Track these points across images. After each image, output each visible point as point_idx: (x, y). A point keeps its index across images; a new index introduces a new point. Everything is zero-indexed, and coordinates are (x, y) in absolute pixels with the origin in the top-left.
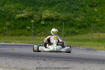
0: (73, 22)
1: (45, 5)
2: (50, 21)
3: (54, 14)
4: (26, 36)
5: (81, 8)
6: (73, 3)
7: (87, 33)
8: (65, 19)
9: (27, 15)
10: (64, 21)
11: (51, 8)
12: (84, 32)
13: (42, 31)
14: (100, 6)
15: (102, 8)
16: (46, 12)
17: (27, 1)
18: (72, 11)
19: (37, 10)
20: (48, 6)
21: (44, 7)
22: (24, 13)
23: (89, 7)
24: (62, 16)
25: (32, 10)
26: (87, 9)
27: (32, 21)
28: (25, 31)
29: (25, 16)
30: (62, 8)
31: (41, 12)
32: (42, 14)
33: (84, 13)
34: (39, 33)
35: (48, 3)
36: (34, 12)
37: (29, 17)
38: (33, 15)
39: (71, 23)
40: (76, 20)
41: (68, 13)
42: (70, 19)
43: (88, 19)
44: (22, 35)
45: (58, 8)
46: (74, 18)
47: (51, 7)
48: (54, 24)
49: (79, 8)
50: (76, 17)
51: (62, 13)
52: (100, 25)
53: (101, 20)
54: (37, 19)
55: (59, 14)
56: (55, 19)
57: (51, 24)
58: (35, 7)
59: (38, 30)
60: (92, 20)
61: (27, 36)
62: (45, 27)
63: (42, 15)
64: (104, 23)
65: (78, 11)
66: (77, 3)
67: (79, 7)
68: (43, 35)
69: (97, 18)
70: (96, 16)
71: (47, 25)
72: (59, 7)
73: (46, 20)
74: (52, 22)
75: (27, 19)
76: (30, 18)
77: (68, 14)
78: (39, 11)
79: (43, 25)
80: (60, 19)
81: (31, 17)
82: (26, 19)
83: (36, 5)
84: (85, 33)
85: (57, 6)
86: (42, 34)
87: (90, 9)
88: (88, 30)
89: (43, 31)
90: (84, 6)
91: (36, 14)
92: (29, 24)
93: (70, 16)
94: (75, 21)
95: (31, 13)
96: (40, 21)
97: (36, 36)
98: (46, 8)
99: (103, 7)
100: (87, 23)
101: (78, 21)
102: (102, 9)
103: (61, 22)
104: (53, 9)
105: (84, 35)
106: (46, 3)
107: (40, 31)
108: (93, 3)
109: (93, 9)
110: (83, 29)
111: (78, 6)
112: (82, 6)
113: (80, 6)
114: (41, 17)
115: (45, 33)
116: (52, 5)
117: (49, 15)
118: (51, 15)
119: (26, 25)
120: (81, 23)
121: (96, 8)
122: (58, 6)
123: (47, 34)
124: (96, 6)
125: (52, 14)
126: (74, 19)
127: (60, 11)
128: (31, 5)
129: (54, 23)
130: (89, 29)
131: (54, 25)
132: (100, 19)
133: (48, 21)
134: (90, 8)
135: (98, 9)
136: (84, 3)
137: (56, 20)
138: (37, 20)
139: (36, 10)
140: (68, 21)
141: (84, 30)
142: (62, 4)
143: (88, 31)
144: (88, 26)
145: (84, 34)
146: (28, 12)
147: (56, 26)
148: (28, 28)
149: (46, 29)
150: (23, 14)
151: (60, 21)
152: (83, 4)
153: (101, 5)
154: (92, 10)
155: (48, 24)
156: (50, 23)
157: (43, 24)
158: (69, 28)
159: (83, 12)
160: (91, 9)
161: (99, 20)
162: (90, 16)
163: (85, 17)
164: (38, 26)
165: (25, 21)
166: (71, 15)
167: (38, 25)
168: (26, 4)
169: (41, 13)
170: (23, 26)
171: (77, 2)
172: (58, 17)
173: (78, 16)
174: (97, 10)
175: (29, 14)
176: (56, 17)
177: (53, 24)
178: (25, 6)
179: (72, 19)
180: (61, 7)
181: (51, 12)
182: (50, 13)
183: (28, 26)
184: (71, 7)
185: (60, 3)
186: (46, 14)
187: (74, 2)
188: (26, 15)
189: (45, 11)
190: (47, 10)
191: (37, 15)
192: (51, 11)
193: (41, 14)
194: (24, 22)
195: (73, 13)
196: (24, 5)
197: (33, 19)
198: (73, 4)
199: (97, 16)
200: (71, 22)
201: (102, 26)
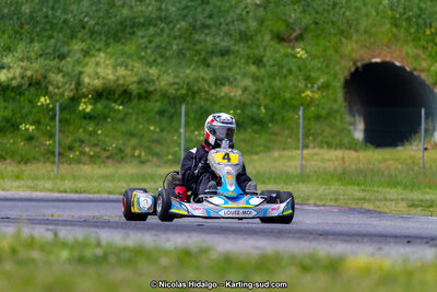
0: (209, 103)
1: (92, 33)
2: (115, 101)
3: (132, 70)
4: (19, 162)
5: (242, 45)
6: (208, 27)
7: (268, 149)
8: (177, 90)
9: (23, 78)
10: (174, 99)
11: (120, 47)
12: (257, 145)
13: (82, 142)
14: (318, 36)
15: (328, 44)
16: (97, 64)
17: (18, 19)
18: (204, 60)
19: (62, 57)
20: (104, 39)
21: (89, 41)
22: (10, 67)
23: (272, 43)
24: (165, 79)
25: (41, 55)
26: (265, 49)
27: (42, 99)
28: (13, 143)
29: (14, 78)
30: (164, 45)
31: (78, 62)
32: (81, 73)
33: (253, 68)
34: (71, 148)
35: (106, 28)
36: (48, 62)
37: (30, 85)
38: (45, 77)
39: (201, 108)
40: (223, 94)
41: (189, 67)
42: (197, 92)
43: (269, 92)
44: (5, 159)
45: (146, 47)
46: (214, 88)
47: (118, 41)
48: (130, 111)
49: (233, 48)
50: (222, 84)
51: (162, 65)
52: (318, 118)
53: (324, 94)
54: (61, 90)
55: (153, 71)
56: (135, 93)
57: (119, 111)
58: (53, 41)
59: (68, 137)
60: (288, 95)
61: (25, 160)
62: (97, 125)
63: (82, 76)
64: (335, 106)
65: (226, 58)
66: (223, 27)
67: (232, 42)
68: (92, 157)
69: (306, 85)
70: (300, 78)
71: (105, 119)
72: (150, 42)
73: (101, 95)
74: (122, 104)
75: (21, 94)
76: (32, 89)
77: (190, 73)
78: (69, 59)
79: (88, 117)
80: (156, 90)
81: (38, 85)
82: (18, 91)
83: (55, 34)
84: (258, 149)
85: (141, 37)
86: (83, 153)
87: (278, 52)
88: (273, 137)
89: (89, 141)
90: (251, 38)
91: (59, 71)
92: (30, 113)
93: (196, 80)
94: (219, 100)
95: (36, 65)
96: (75, 100)
97: (62, 163)
98: (97, 47)
99: (329, 41)
100: (265, 108)
101: (230, 99)
102: (325, 50)
103: (159, 104)
104: (126, 48)
105: (256, 157)
106: (97, 24)
107: (75, 141)
108: (287, 26)
109: (290, 51)
110: (250, 130)
111: (227, 39)
112: (245, 37)
113: (238, 37)
114: (79, 84)
115: (97, 149)
116: (120, 35)
117: (111, 77)
118: (118, 74)
119: (19, 115)
120: (243, 106)
121: (302, 45)
122: (146, 39)
123: (105, 154)
124: (300, 38)
125: (121, 71)
126: (213, 90)
127: (155, 61)
128: (34, 35)
129: (133, 108)
130: (276, 134)
131: (134, 117)
132: (319, 89)
133: (108, 99)
134: (277, 46)
135: (308, 48)
136: (253, 24)
137: (140, 97)
138: (63, 95)
139: (59, 57)
140: (188, 99)
141: (257, 136)
142: (162, 30)
143: (274, 142)
144: (272, 121)
145: (257, 153)
146: (25, 64)
147: (141, 120)
148: (27, 130)
149: (100, 132)
150: (5, 71)
151: (157, 101)
152: (248, 27)
153: (319, 32)
154: (287, 56)
155: (106, 111)
156: (115, 110)
157: (88, 113)
158: (192, 128)
159: (247, 63)
160: (283, 49)
161: (316, 96)
162: (278, 78)
163: (257, 83)
164: (66, 121)
165: (14, 100)
166: (202, 74)
167: (67, 115)
168: (17, 28)
169: (78, 68)
170: (7, 120)
171: (222, 20)
172: (146, 85)
173: (231, 79)
174: (306, 52)
175: (29, 73)
176: (140, 82)
177: (126, 114)
178: (10, 37)
179: (207, 92)
180: (157, 40)
181: (121, 65)
182: (115, 67)
183: (24, 119)
184: (200, 42)
185: (155, 26)
186: (99, 70)
187: (210, 22)
188: (17, 74)
189: (93, 59)
190: (102, 54)
191: (64, 76)
192: (121, 60)
193: (76, 72)
194: (10, 106)
195: (208, 66)
196: (6, 36)
197: (46, 93)
198: (207, 31)
199: (308, 79)
200: (203, 103)
201: (326, 118)
